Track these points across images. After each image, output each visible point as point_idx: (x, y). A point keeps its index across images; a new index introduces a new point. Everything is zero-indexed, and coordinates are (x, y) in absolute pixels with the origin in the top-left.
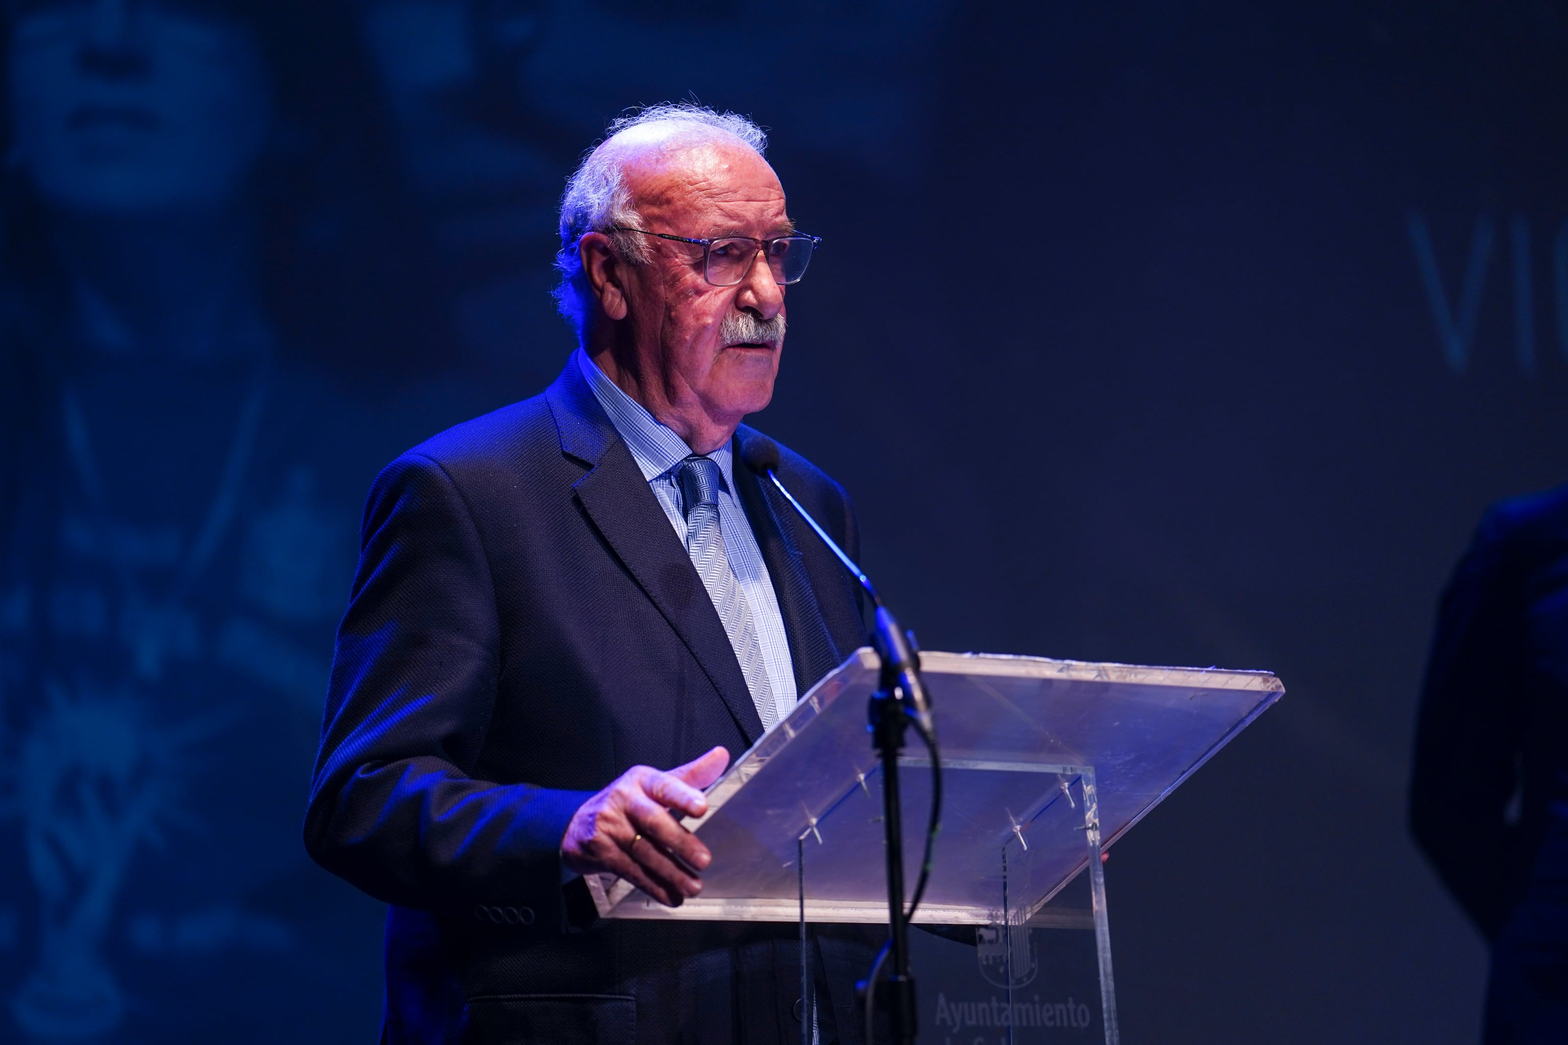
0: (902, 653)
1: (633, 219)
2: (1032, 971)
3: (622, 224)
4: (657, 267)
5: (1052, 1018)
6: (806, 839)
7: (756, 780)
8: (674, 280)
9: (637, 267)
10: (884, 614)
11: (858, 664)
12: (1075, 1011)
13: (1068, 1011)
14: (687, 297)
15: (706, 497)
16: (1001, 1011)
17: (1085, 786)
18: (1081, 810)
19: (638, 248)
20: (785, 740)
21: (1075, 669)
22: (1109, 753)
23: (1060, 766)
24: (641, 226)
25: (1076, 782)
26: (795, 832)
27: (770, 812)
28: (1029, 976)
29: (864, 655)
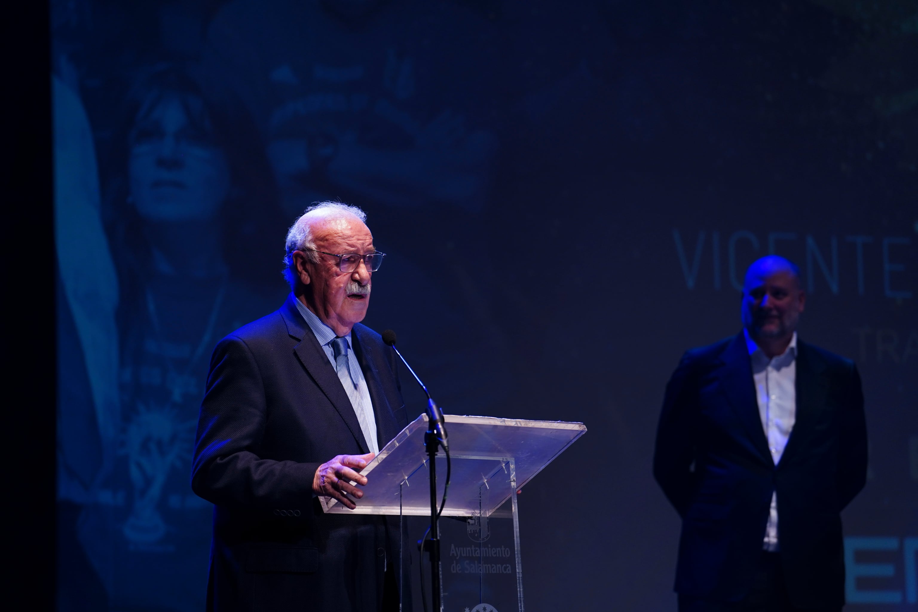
0: (437, 417)
1: (313, 246)
2: (488, 535)
3: (309, 248)
4: (322, 265)
5: (495, 553)
6: (403, 484)
8: (328, 270)
9: (314, 264)
10: (431, 400)
11: (422, 419)
12: (504, 550)
13: (502, 551)
14: (333, 276)
15: (343, 352)
16: (475, 550)
17: (511, 465)
18: (509, 475)
19: (315, 257)
20: (395, 447)
21: (507, 422)
22: (520, 453)
23: (502, 458)
24: (316, 249)
25: (507, 464)
26: (399, 482)
27: (389, 474)
28: (487, 537)
29: (423, 416)
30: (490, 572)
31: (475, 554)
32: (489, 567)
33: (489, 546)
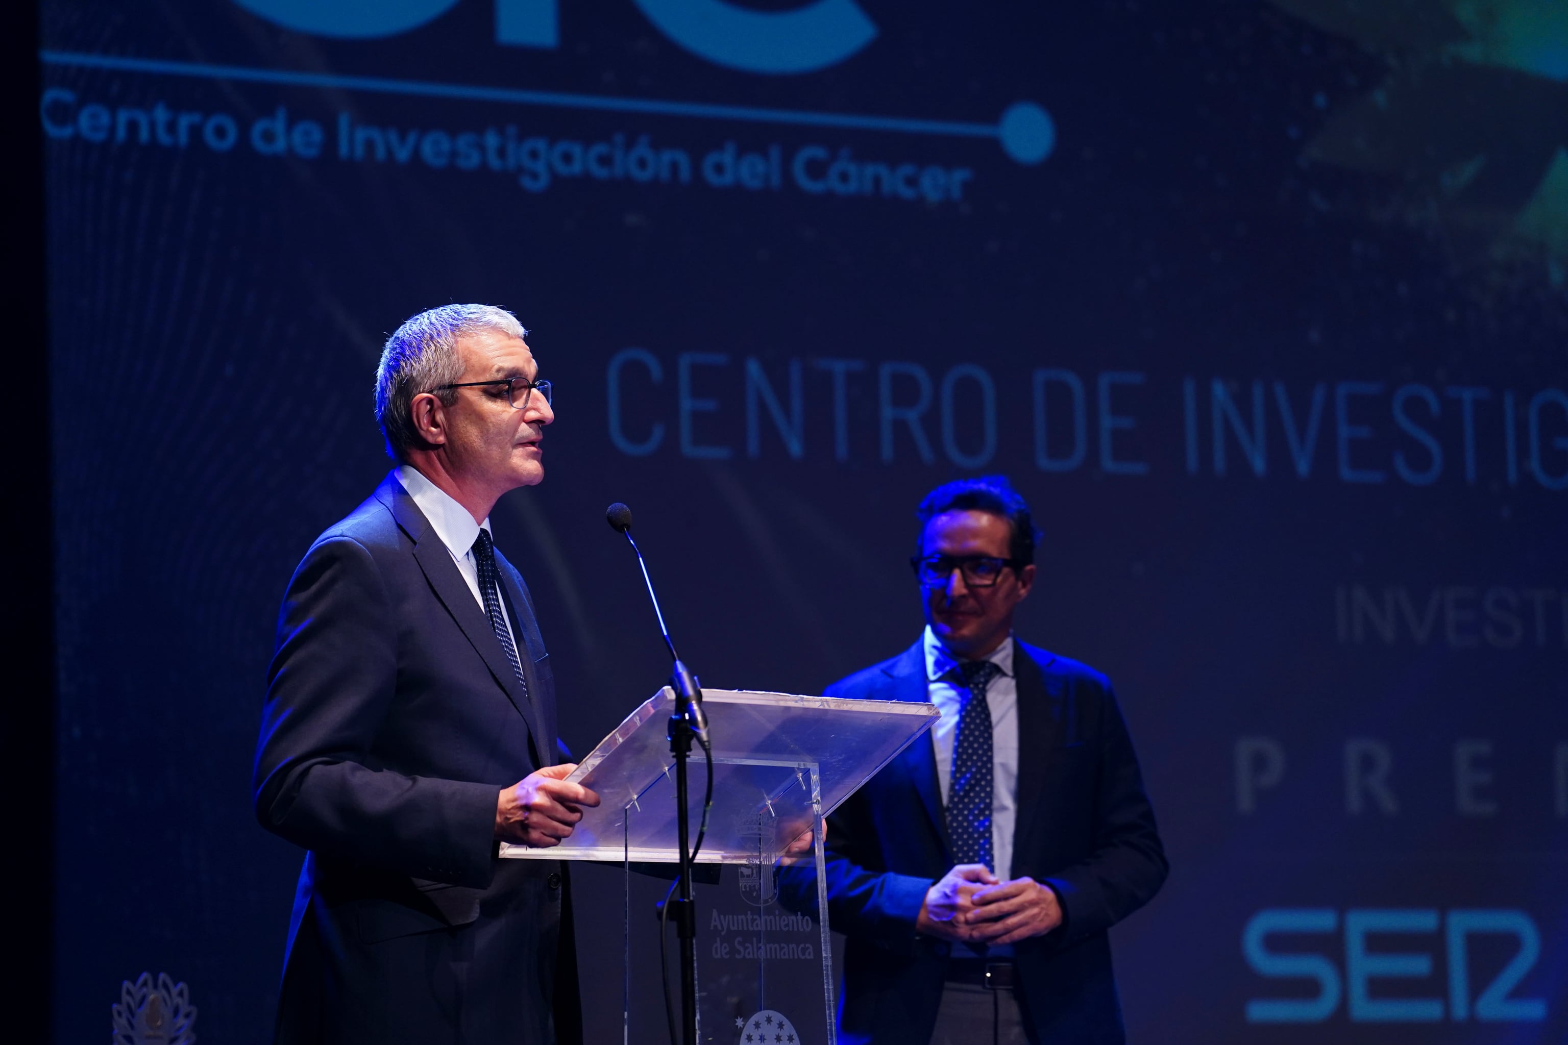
0: (690, 691)
5: (787, 925)
6: (629, 808)
7: (597, 769)
10: (678, 663)
11: (663, 696)
12: (803, 920)
13: (797, 920)
16: (753, 920)
17: (812, 776)
18: (809, 792)
20: (617, 744)
21: (808, 701)
22: (828, 755)
23: (797, 763)
25: (807, 773)
26: (623, 804)
27: (606, 791)
29: (666, 691)
30: (778, 957)
31: (752, 926)
32: (776, 949)
33: (777, 912)
